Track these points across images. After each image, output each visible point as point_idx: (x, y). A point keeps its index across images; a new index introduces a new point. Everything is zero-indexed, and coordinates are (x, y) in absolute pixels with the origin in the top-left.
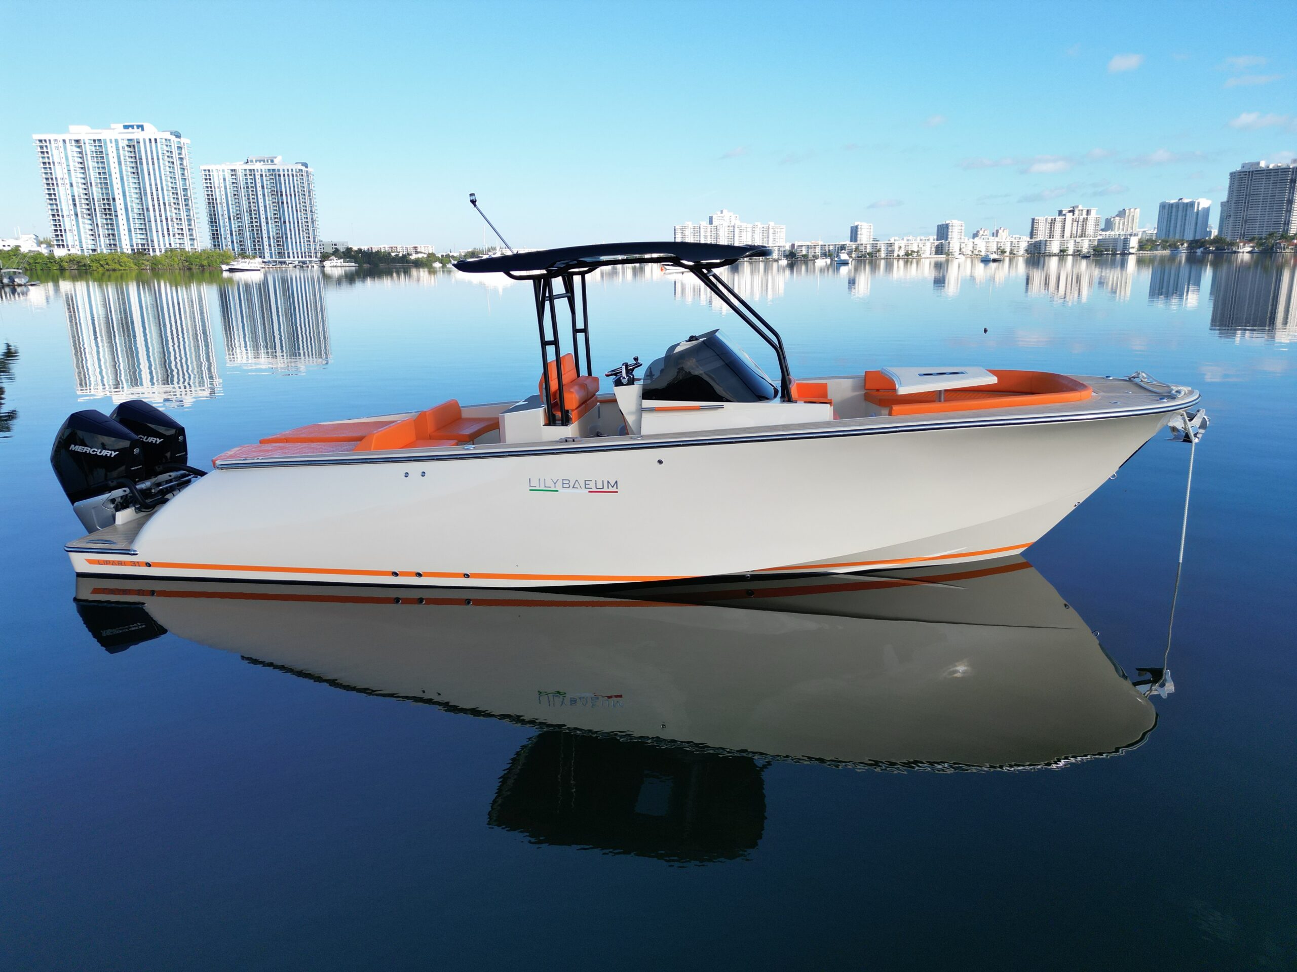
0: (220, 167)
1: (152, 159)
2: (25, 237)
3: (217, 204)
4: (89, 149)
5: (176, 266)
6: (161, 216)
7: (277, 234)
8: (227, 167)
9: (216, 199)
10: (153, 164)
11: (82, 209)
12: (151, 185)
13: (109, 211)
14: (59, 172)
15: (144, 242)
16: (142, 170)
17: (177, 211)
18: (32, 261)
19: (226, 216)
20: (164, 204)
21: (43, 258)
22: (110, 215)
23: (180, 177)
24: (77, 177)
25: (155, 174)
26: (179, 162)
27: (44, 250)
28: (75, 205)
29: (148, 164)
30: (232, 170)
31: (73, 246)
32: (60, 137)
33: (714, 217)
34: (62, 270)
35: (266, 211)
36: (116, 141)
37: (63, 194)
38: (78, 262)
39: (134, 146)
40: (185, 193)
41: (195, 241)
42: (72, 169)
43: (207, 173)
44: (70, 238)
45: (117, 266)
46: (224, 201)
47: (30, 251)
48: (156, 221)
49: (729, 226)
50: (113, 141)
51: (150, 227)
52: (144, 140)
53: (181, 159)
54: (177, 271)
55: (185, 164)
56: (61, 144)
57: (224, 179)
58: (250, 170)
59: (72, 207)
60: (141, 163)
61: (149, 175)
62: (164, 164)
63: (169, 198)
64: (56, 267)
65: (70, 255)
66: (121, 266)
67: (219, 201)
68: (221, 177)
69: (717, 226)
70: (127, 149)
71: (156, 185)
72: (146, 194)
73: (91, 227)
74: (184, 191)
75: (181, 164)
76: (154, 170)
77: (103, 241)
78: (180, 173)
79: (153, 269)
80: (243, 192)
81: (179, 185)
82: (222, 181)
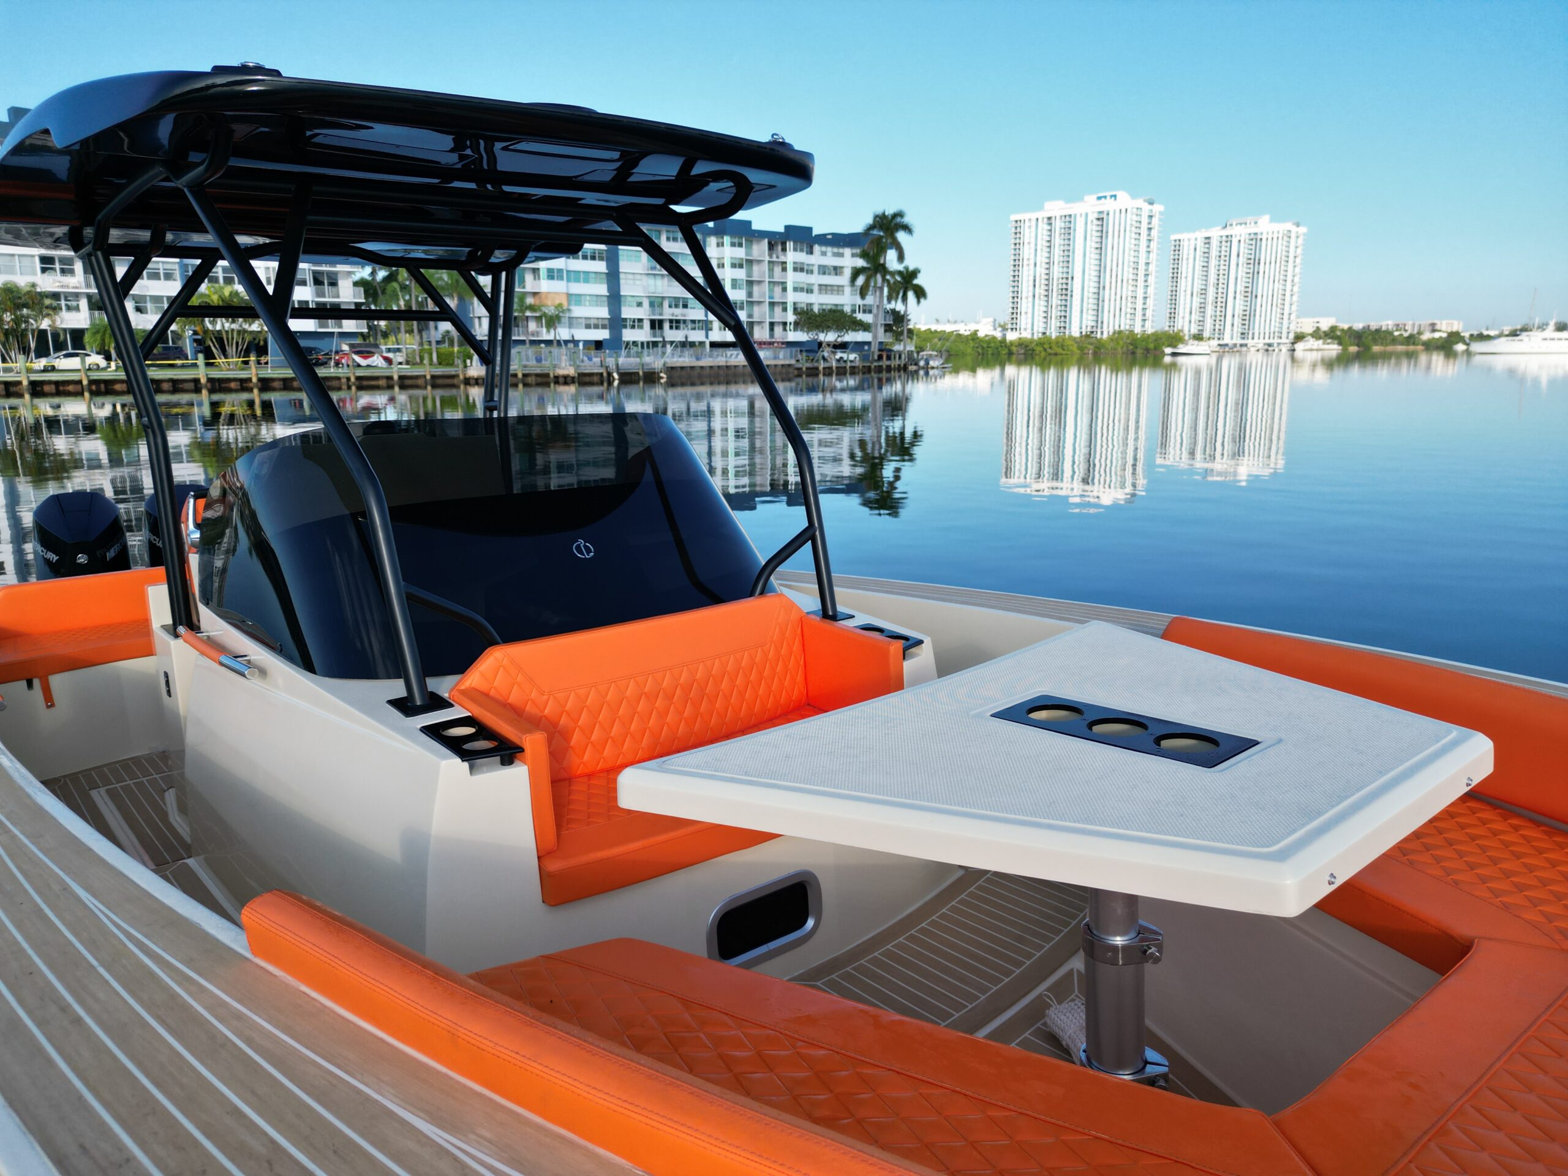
0: (1192, 236)
1: (1119, 231)
2: (985, 320)
3: (1181, 278)
4: (1058, 225)
5: (1120, 350)
6: (1115, 294)
7: (1245, 311)
8: (1201, 235)
10: (1119, 236)
11: (1040, 290)
12: (1112, 261)
13: (1066, 292)
14: (1027, 252)
15: (1093, 324)
17: (1134, 289)
18: (985, 345)
19: (1189, 292)
20: (1122, 281)
21: (995, 342)
22: (1066, 295)
23: (1145, 250)
24: (1042, 258)
25: (1118, 248)
26: (1146, 233)
27: (998, 334)
28: (1035, 286)
29: (1113, 237)
30: (1206, 238)
31: (1025, 329)
32: (1034, 216)
34: (1010, 354)
35: (1236, 284)
36: (1087, 215)
37: (1026, 274)
38: (1026, 346)
39: (1103, 219)
40: (1146, 268)
41: (1147, 322)
42: (1039, 248)
43: (1178, 242)
44: (1024, 321)
45: (1060, 351)
46: (1190, 274)
47: (986, 336)
48: (1110, 300)
50: (1084, 215)
51: (1103, 307)
52: (1115, 211)
53: (1150, 229)
54: (1119, 356)
55: (1152, 234)
56: (1034, 223)
57: (1195, 249)
58: (1227, 236)
59: (1031, 288)
60: (1107, 237)
61: (1113, 249)
62: (1130, 235)
63: (1128, 274)
64: (1005, 351)
65: (1020, 339)
66: (1064, 350)
67: (1184, 275)
68: (1192, 248)
70: (1096, 222)
71: (1118, 260)
72: (1105, 271)
73: (1045, 309)
74: (1145, 266)
75: (1149, 235)
76: (1119, 244)
77: (1054, 324)
78: (1145, 245)
79: (1095, 354)
80: (1213, 262)
81: (1142, 260)
82: (1192, 251)
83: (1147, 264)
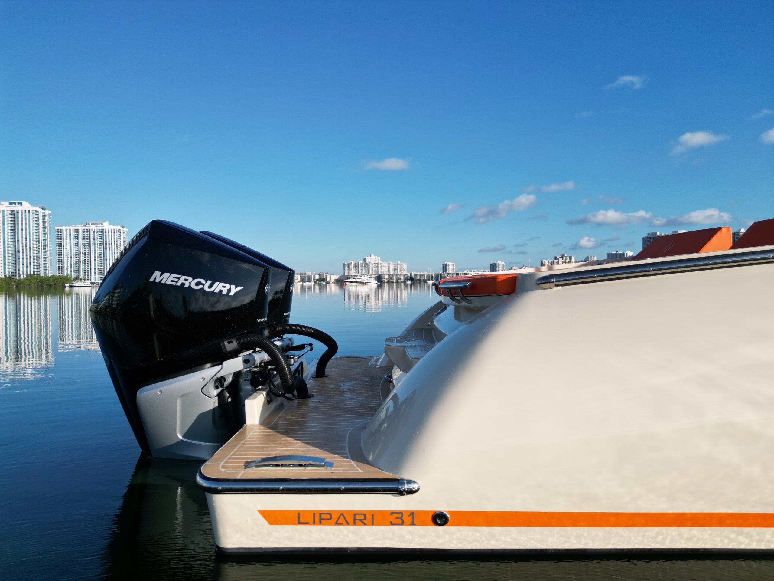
0: (68, 228)
1: (26, 222)
3: (64, 249)
5: (33, 285)
6: (27, 255)
7: (101, 266)
8: (73, 228)
9: (63, 246)
10: (26, 225)
12: (22, 237)
15: (13, 271)
16: (18, 229)
17: (38, 253)
19: (69, 256)
20: (30, 248)
23: (42, 233)
25: (26, 231)
26: (42, 224)
29: (22, 225)
30: (76, 229)
33: (366, 258)
35: (95, 253)
36: (4, 211)
39: (15, 214)
40: (44, 242)
41: (47, 270)
43: (60, 230)
46: (69, 247)
48: (23, 258)
49: (375, 263)
51: (19, 262)
52: (22, 211)
53: (44, 222)
54: (33, 289)
55: (46, 225)
57: (70, 235)
58: (87, 229)
60: (18, 224)
61: (22, 231)
62: (33, 225)
63: (33, 244)
67: (65, 247)
68: (68, 233)
69: (368, 263)
70: (9, 216)
71: (26, 237)
72: (18, 243)
74: (43, 241)
75: (44, 225)
76: (26, 228)
78: (42, 230)
79: (17, 287)
80: (81, 242)
81: (41, 237)
82: (68, 235)
83: (44, 240)
